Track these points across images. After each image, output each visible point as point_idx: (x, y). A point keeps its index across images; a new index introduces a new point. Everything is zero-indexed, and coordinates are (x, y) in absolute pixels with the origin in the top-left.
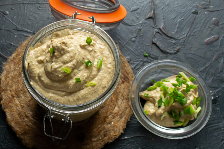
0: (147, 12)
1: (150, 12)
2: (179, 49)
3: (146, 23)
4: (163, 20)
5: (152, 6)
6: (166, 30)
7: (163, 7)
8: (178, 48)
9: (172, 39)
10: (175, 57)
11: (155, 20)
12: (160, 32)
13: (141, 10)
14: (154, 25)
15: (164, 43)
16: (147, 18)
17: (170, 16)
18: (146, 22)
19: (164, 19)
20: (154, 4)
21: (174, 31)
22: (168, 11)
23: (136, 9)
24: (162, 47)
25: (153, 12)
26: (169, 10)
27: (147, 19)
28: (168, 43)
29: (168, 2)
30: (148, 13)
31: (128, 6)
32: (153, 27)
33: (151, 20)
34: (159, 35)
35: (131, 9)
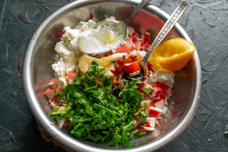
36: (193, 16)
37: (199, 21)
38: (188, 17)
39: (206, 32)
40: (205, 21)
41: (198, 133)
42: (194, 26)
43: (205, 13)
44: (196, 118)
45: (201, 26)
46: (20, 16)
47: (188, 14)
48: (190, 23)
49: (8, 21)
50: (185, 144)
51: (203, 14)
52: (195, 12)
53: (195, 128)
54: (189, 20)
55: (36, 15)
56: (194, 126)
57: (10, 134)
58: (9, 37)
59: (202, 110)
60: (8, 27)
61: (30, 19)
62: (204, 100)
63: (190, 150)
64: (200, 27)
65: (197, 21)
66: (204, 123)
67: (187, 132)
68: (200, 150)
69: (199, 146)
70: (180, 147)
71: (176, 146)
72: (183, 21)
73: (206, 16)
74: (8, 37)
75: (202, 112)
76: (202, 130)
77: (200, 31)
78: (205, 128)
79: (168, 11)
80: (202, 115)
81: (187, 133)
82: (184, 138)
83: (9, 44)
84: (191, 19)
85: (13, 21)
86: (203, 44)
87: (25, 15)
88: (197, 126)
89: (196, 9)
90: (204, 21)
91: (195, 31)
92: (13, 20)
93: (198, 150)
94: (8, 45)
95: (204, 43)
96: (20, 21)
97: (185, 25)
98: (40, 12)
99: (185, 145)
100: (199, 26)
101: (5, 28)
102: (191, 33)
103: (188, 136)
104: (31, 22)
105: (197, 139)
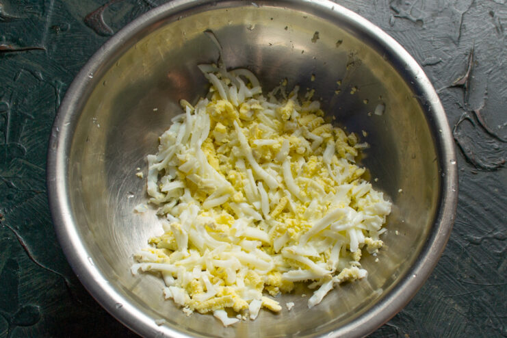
0: (456, 74)
1: (461, 75)
2: (503, 164)
3: (448, 95)
4: (485, 97)
5: (469, 62)
6: (486, 119)
7: (490, 70)
8: (503, 160)
9: (493, 140)
10: (492, 178)
11: (469, 94)
12: (473, 121)
13: (444, 67)
14: (465, 102)
15: (476, 145)
16: (453, 85)
17: (501, 92)
18: (448, 92)
19: (486, 94)
20: (475, 60)
21: (502, 124)
22: (499, 81)
23: (433, 62)
24: (469, 152)
25: (467, 75)
26: (502, 79)
27: (451, 87)
28: (485, 146)
29: (503, 61)
30: (457, 76)
31: (419, 53)
32: (461, 107)
33: (459, 91)
34: (470, 125)
35: (423, 60)
36: (474, 19)
37: (487, 30)
38: (462, 22)
39: (503, 54)
40: (500, 30)
41: (485, 280)
42: (478, 41)
43: (501, 14)
44: (482, 248)
45: (491, 43)
46: (88, 19)
47: (463, 14)
48: (467, 35)
49: (62, 30)
50: (456, 305)
51: (496, 14)
52: (479, 11)
53: (479, 270)
54: (465, 28)
55: (125, 17)
56: (476, 264)
57: (66, 283)
58: (63, 65)
59: (495, 230)
60: (62, 44)
61: (112, 26)
62: (499, 206)
63: (468, 318)
64: (491, 45)
65: (483, 29)
66: (499, 258)
67: (461, 277)
68: (491, 317)
69: (487, 308)
70: (446, 312)
71: (437, 309)
72: (451, 31)
73: (502, 19)
74: (61, 67)
75: (495, 234)
76: (495, 274)
77: (489, 52)
78: (500, 269)
79: (418, 9)
80: (495, 241)
81: (462, 279)
82: (454, 292)
83: (63, 81)
84: (470, 25)
85: (73, 31)
86: (495, 83)
87: (99, 17)
88: (483, 265)
89: (481, 4)
90: (498, 31)
91: (479, 52)
92: (71, 27)
93: (486, 318)
94: (62, 84)
95: (498, 79)
96: (88, 29)
97: (456, 39)
98: (133, 9)
99: (457, 307)
100: (487, 42)
101: (55, 47)
102: (470, 57)
103: (464, 287)
104: (112, 31)
105: (485, 294)
